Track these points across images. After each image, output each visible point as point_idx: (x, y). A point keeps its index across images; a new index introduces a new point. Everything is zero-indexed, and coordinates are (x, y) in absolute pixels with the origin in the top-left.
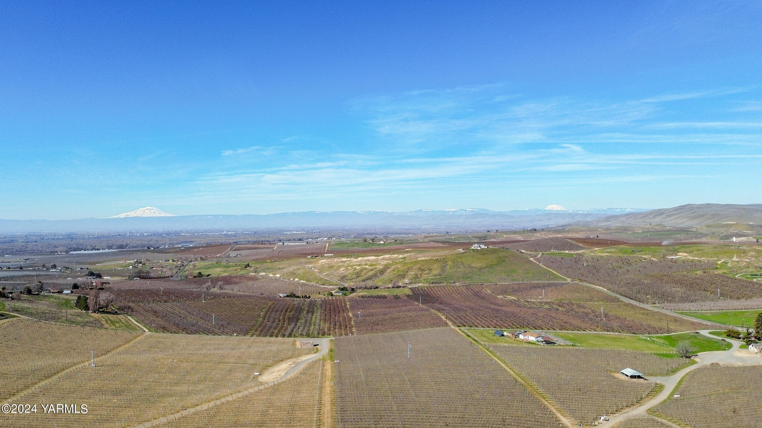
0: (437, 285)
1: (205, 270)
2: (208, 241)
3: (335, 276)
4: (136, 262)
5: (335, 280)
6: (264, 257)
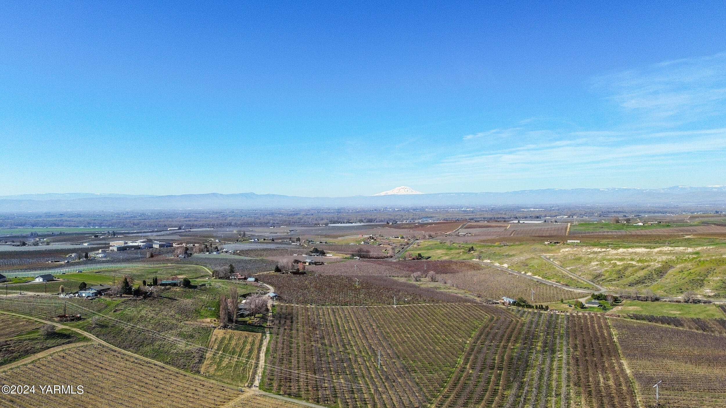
1: (426, 251)
2: (446, 217)
3: (584, 273)
4: (370, 237)
5: (585, 280)
6: (493, 237)
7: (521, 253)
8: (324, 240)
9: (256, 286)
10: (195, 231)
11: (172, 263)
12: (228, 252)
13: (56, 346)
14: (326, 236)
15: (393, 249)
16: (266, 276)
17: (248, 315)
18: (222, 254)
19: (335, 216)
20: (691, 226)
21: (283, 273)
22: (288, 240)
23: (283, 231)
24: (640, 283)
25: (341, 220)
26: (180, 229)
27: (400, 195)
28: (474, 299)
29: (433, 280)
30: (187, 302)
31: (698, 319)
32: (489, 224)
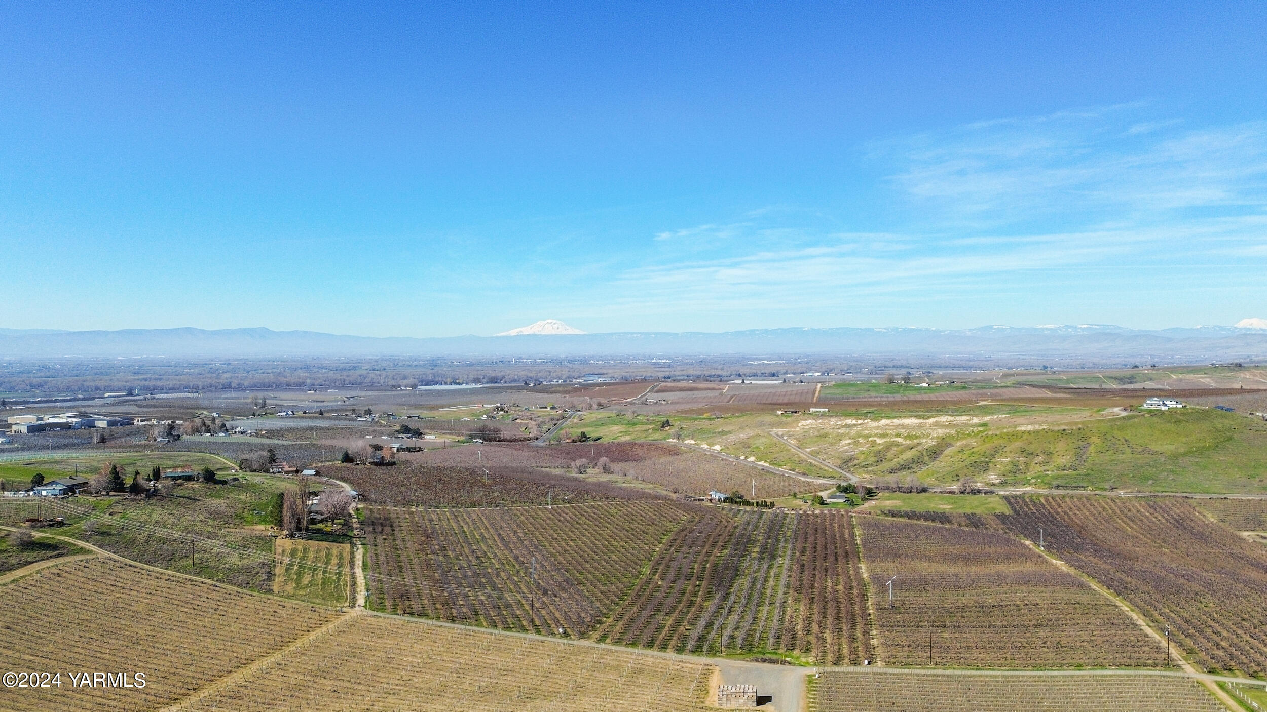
0: (1071, 492)
1: (594, 428)
2: (626, 374)
3: (830, 456)
4: (497, 407)
5: (830, 466)
6: (701, 406)
7: (742, 428)
8: (415, 413)
9: (320, 483)
10: (162, 399)
11: (152, 451)
12: (244, 432)
13: (41, 560)
14: (417, 406)
15: (539, 426)
16: (329, 468)
17: (322, 521)
18: (235, 436)
19: (428, 372)
20: (1001, 387)
21: (358, 464)
22: (349, 414)
23: (333, 398)
24: (905, 468)
25: (440, 379)
26: (130, 394)
27: (545, 336)
28: (667, 495)
29: (606, 470)
30: (218, 503)
31: (972, 514)
32: (694, 385)
